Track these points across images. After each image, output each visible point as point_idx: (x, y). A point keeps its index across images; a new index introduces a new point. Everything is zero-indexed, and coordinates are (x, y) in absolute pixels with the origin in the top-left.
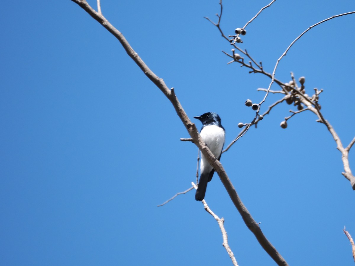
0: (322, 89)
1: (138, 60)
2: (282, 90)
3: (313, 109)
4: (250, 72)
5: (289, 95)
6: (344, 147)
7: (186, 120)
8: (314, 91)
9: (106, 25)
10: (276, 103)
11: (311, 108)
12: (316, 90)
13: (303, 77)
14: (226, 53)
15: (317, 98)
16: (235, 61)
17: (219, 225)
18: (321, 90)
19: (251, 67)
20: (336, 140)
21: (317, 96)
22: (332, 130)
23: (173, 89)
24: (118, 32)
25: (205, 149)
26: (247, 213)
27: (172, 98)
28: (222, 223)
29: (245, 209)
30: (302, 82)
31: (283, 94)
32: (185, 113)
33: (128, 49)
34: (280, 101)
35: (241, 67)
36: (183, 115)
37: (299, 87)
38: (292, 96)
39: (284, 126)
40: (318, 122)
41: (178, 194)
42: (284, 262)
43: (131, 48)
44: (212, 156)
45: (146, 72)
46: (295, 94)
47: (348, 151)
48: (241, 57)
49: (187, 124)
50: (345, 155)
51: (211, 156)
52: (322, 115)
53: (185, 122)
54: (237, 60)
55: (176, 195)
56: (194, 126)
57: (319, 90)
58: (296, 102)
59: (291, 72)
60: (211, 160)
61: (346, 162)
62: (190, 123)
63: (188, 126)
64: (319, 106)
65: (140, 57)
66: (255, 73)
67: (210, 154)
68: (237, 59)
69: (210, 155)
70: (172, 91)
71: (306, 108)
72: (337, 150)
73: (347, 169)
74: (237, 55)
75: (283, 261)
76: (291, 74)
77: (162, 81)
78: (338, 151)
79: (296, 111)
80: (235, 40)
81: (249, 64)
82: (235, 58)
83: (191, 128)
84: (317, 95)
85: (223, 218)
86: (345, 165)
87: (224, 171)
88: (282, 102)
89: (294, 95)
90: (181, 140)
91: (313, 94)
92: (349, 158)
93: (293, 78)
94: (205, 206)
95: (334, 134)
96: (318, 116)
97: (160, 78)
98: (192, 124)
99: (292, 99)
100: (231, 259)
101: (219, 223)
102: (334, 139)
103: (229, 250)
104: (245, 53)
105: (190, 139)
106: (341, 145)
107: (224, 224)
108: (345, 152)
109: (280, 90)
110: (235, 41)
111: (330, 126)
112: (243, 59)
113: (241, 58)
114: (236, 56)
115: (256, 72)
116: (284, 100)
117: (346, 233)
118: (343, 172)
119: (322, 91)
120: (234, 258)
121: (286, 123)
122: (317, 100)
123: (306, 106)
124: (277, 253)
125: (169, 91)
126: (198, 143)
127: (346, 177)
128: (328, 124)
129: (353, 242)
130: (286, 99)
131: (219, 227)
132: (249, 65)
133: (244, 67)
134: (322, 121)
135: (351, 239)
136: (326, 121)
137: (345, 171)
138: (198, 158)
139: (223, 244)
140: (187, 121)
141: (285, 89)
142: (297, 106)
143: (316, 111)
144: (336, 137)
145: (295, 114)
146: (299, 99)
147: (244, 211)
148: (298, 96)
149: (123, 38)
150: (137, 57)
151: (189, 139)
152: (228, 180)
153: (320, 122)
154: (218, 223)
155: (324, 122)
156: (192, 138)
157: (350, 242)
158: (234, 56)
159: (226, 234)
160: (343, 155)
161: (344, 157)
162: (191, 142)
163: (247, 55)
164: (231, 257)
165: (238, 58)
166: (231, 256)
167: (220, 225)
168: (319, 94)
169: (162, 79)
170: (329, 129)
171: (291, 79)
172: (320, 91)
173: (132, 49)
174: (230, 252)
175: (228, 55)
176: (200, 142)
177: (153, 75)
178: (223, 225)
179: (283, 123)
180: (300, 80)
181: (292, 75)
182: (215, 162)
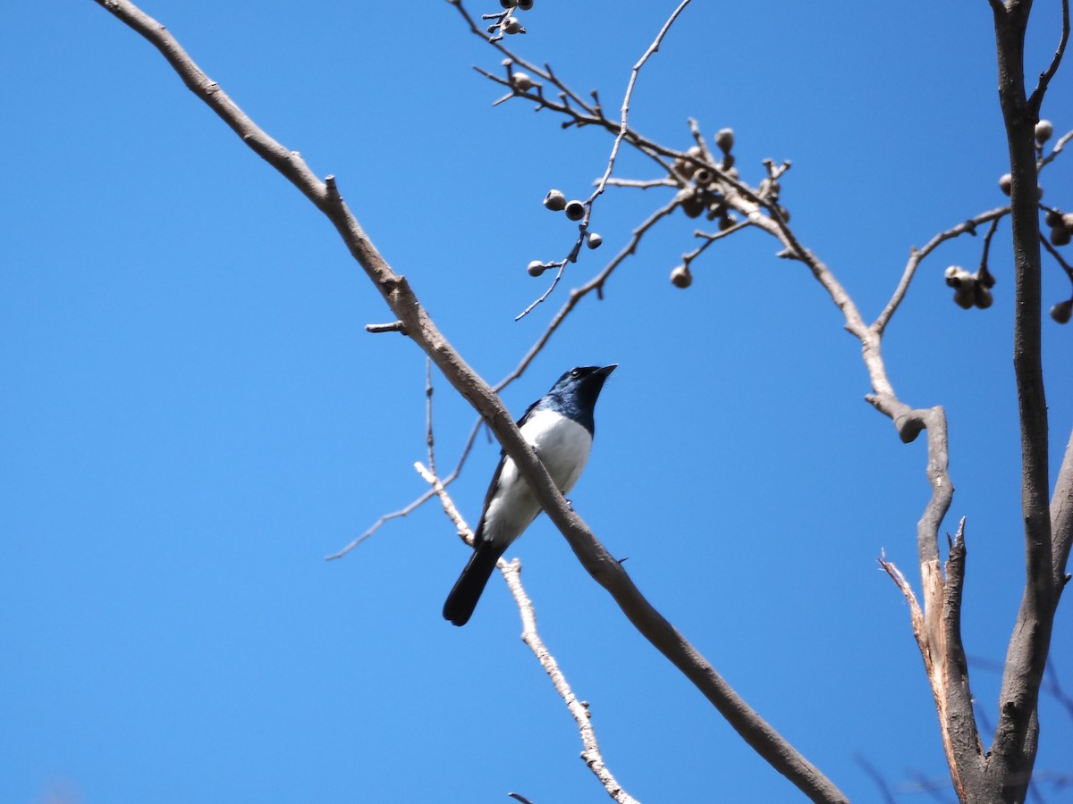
0: (788, 162)
1: (221, 103)
2: (668, 175)
3: (766, 220)
4: (565, 126)
5: (689, 189)
6: (868, 323)
7: (379, 269)
8: (765, 168)
9: (117, 6)
10: (652, 217)
11: (758, 219)
12: (768, 165)
13: (727, 130)
14: (484, 70)
15: (775, 189)
16: (516, 94)
17: (506, 580)
18: (785, 164)
19: (566, 110)
20: (841, 306)
21: (775, 183)
22: (827, 277)
23: (332, 180)
24: (152, 23)
25: (443, 349)
26: (585, 533)
27: (331, 205)
28: (516, 574)
29: (576, 520)
30: (725, 144)
31: (672, 186)
32: (375, 249)
33: (186, 73)
34: (665, 208)
35: (537, 110)
36: (367, 255)
37: (717, 162)
38: (700, 191)
39: (682, 282)
40: (784, 256)
41: (385, 520)
42: (707, 669)
43: (197, 68)
44: (464, 369)
45: (247, 136)
46: (708, 184)
47: (881, 332)
48: (534, 82)
49: (383, 280)
50: (870, 345)
51: (462, 371)
52: (794, 233)
53: (375, 275)
54: (521, 91)
55: (379, 523)
56: (403, 285)
57: (778, 166)
58: (714, 207)
59: (690, 119)
60: (464, 382)
61: (875, 364)
62: (390, 275)
63: (387, 287)
64: (782, 210)
65: (227, 92)
66: (580, 126)
67: (458, 365)
68: (520, 89)
69: (458, 368)
70: (331, 185)
71: (745, 222)
72: (847, 332)
73: (882, 386)
74: (520, 76)
75: (703, 667)
76: (690, 123)
77: (297, 159)
78: (851, 335)
79: (715, 232)
80: (503, 27)
81: (561, 100)
82: (516, 85)
83: (396, 291)
84: (772, 179)
85: (516, 559)
86: (873, 374)
87: (504, 413)
88: (670, 211)
89: (705, 186)
90: (369, 330)
91: (761, 179)
92: (884, 353)
93: (696, 136)
94: (460, 531)
95: (835, 288)
96: (781, 241)
97: (291, 150)
98: (396, 278)
99: (699, 200)
100: (552, 678)
101: (507, 576)
102: (836, 303)
103: (541, 650)
104: (547, 75)
105: (395, 326)
106: (859, 318)
107: (520, 577)
108: (870, 336)
109: (663, 177)
110: (501, 29)
111: (820, 265)
112: (539, 88)
113: (533, 86)
114: (518, 80)
115: (582, 123)
116: (676, 204)
117: (887, 570)
118: (869, 393)
119: (788, 167)
120: (559, 673)
121: (687, 270)
122: (774, 195)
123: (745, 214)
124: (685, 644)
125: (321, 187)
126: (421, 334)
127: (878, 407)
128: (815, 259)
129: (911, 593)
130: (681, 200)
131: (508, 585)
132: (562, 105)
133: (546, 110)
134: (796, 254)
135: (906, 585)
136: (808, 251)
137: (875, 392)
138: (428, 387)
139: (524, 635)
140: (381, 272)
141: (675, 172)
142: (717, 220)
143: (774, 225)
144: (842, 297)
145: (711, 240)
146: (721, 199)
147: (574, 527)
148: (719, 187)
149: (171, 41)
150: (215, 95)
151: (391, 324)
152: (518, 438)
153: (790, 256)
154: (503, 574)
155: (804, 258)
156: (400, 322)
157: (903, 594)
158: (512, 80)
159: (530, 605)
160: (865, 345)
161: (869, 351)
162: (398, 333)
163: (553, 80)
164: (549, 673)
165: (525, 85)
166: (549, 670)
167: (509, 579)
168: (778, 177)
169: (297, 153)
170: (817, 273)
171: (693, 139)
172: (782, 168)
173: (201, 72)
174: (547, 658)
175: (492, 78)
176: (425, 332)
177: (268, 144)
178: (518, 581)
179: (679, 271)
180: (717, 138)
181: (695, 128)
182: (477, 388)
